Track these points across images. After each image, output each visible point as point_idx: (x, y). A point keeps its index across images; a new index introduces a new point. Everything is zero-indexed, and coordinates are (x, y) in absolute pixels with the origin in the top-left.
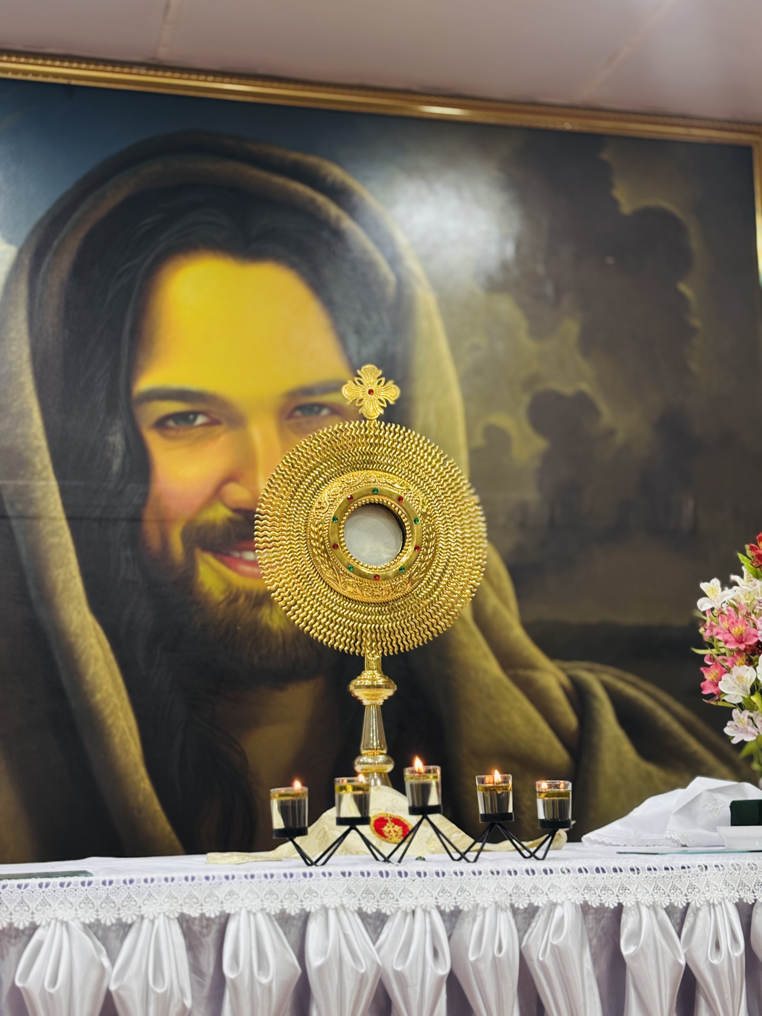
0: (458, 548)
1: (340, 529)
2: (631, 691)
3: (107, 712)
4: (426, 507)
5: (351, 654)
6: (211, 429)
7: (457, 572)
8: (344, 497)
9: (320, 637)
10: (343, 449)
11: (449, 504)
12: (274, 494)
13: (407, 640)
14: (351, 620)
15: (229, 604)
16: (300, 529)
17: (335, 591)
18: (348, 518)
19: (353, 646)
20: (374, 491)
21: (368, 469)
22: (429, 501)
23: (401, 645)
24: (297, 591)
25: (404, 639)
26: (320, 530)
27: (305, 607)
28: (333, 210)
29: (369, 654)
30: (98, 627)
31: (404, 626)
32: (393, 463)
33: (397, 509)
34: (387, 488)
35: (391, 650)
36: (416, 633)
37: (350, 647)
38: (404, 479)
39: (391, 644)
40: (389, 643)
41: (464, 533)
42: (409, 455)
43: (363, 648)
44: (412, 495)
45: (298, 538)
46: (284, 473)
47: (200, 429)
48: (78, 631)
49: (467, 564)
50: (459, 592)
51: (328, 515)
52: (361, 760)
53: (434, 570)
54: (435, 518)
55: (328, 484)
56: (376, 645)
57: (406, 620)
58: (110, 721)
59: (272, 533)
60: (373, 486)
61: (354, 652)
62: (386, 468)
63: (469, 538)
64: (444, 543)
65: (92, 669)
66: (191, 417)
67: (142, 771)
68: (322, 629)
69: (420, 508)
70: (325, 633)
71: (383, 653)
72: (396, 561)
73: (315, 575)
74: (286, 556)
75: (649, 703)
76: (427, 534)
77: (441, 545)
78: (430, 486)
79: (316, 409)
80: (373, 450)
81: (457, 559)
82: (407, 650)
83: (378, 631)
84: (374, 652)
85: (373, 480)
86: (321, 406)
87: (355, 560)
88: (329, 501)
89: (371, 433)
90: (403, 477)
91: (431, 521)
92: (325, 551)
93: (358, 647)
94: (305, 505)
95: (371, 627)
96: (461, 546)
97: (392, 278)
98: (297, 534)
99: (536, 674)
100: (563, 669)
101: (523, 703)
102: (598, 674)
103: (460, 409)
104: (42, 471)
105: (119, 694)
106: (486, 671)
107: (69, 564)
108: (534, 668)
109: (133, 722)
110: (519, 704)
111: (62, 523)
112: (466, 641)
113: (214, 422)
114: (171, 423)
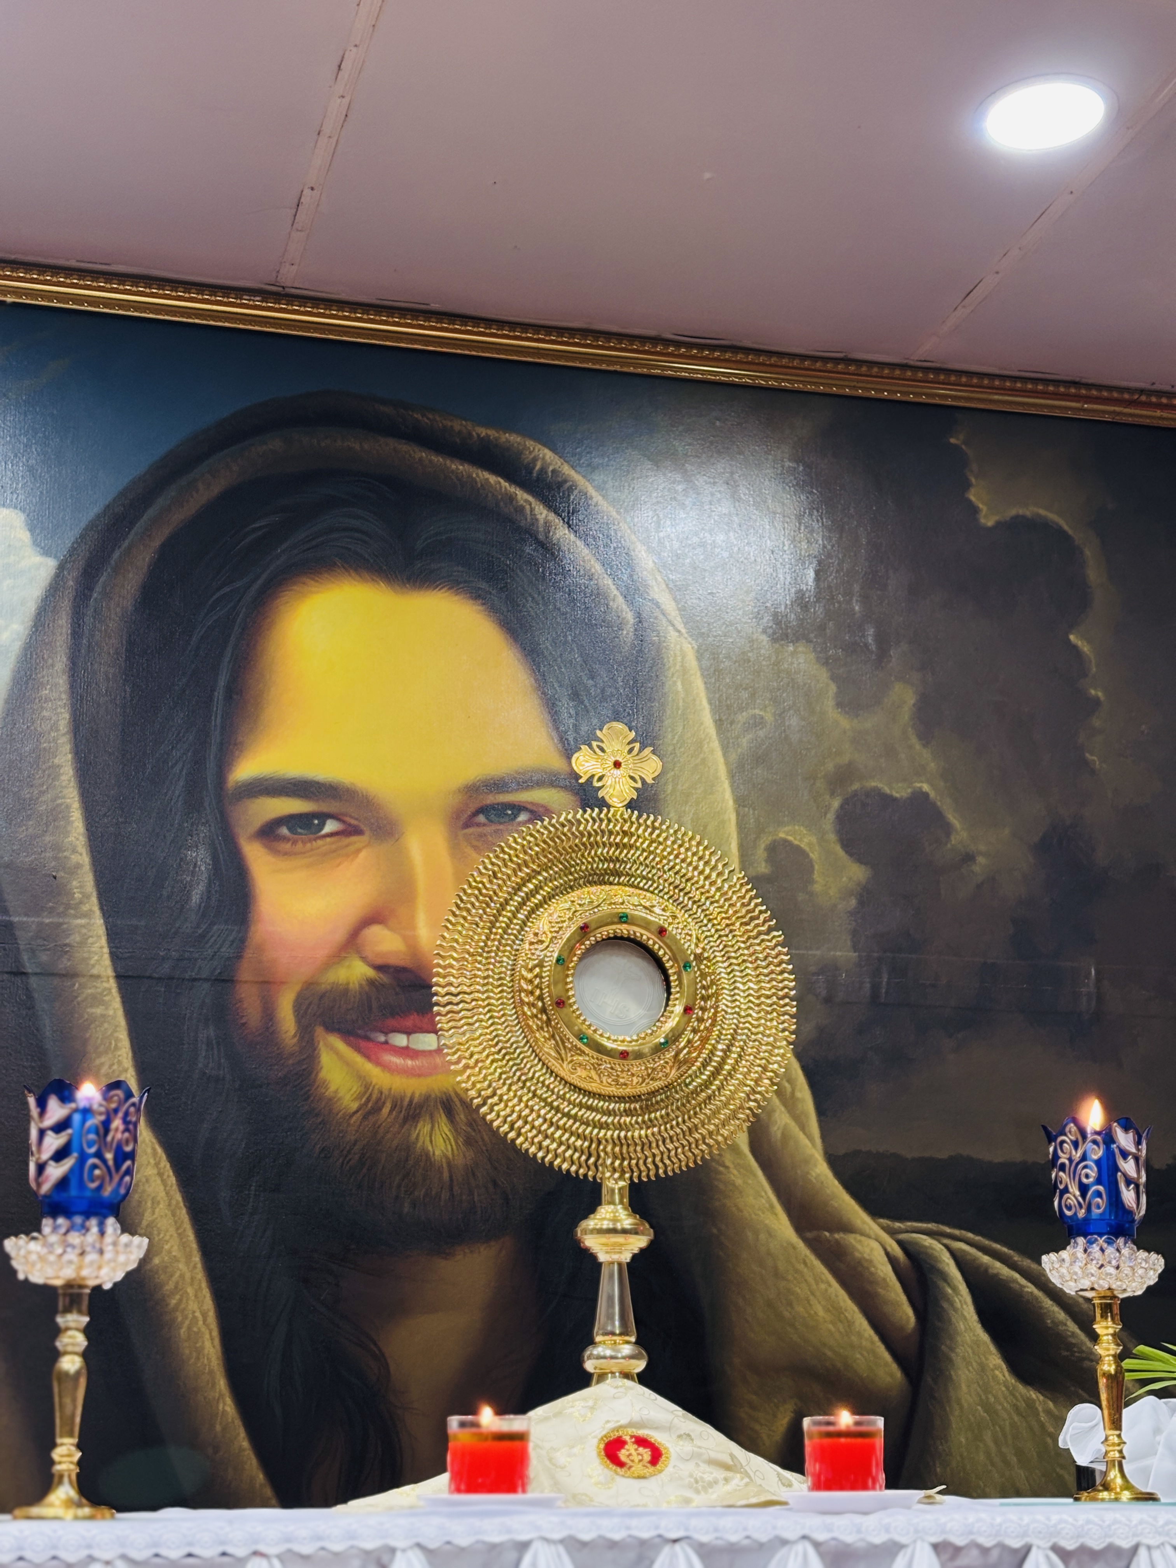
0: (751, 1012)
1: (567, 976)
2: (999, 1269)
3: (170, 1286)
4: (701, 945)
5: (581, 1177)
6: (346, 841)
7: (749, 1050)
8: (574, 928)
9: (533, 1150)
10: (574, 851)
11: (738, 941)
12: (465, 918)
13: (669, 1158)
14: (582, 1123)
15: (366, 1117)
16: (503, 975)
17: (557, 1076)
18: (581, 959)
19: (584, 1165)
20: (621, 917)
21: (611, 884)
22: (706, 937)
23: (660, 1165)
24: (497, 1074)
25: (665, 1156)
26: (536, 976)
27: (509, 1100)
29: (609, 1178)
30: (159, 1150)
31: (666, 1135)
32: (650, 875)
33: (656, 947)
34: (641, 914)
35: (644, 1174)
36: (684, 1147)
37: (580, 1166)
38: (668, 901)
39: (645, 1163)
40: (641, 1162)
41: (761, 988)
42: (676, 864)
43: (600, 1168)
44: (681, 926)
45: (500, 989)
46: (480, 885)
47: (328, 840)
49: (765, 1039)
50: (752, 1083)
51: (549, 954)
52: (595, 1352)
53: (713, 1046)
54: (714, 964)
55: (549, 906)
56: (621, 1164)
57: (668, 1126)
59: (459, 980)
60: (620, 910)
61: (586, 1175)
62: (639, 883)
63: (768, 997)
64: (729, 1004)
66: (316, 822)
67: (222, 1384)
68: (536, 1136)
69: (693, 947)
70: (540, 1143)
71: (631, 1178)
72: (655, 1029)
73: (526, 1049)
74: (482, 1017)
75: (1030, 1288)
76: (703, 987)
77: (724, 1007)
78: (707, 912)
79: (509, 812)
80: (620, 853)
81: (749, 1030)
82: (670, 1174)
83: (623, 1141)
84: (617, 1175)
85: (621, 901)
87: (590, 1026)
88: (551, 932)
89: (618, 828)
90: (666, 897)
91: (709, 967)
92: (544, 1010)
93: (593, 1168)
94: (512, 937)
95: (612, 1135)
96: (756, 1008)
97: (629, 617)
98: (500, 982)
99: (851, 1239)
100: (892, 1232)
101: (830, 1286)
102: (947, 1241)
103: (731, 817)
104: (81, 903)
105: (188, 1257)
106: (770, 1234)
107: (117, 1048)
108: (847, 1228)
109: (208, 1303)
110: (823, 1286)
111: (112, 984)
112: (739, 1182)
113: (351, 830)
114: (284, 831)
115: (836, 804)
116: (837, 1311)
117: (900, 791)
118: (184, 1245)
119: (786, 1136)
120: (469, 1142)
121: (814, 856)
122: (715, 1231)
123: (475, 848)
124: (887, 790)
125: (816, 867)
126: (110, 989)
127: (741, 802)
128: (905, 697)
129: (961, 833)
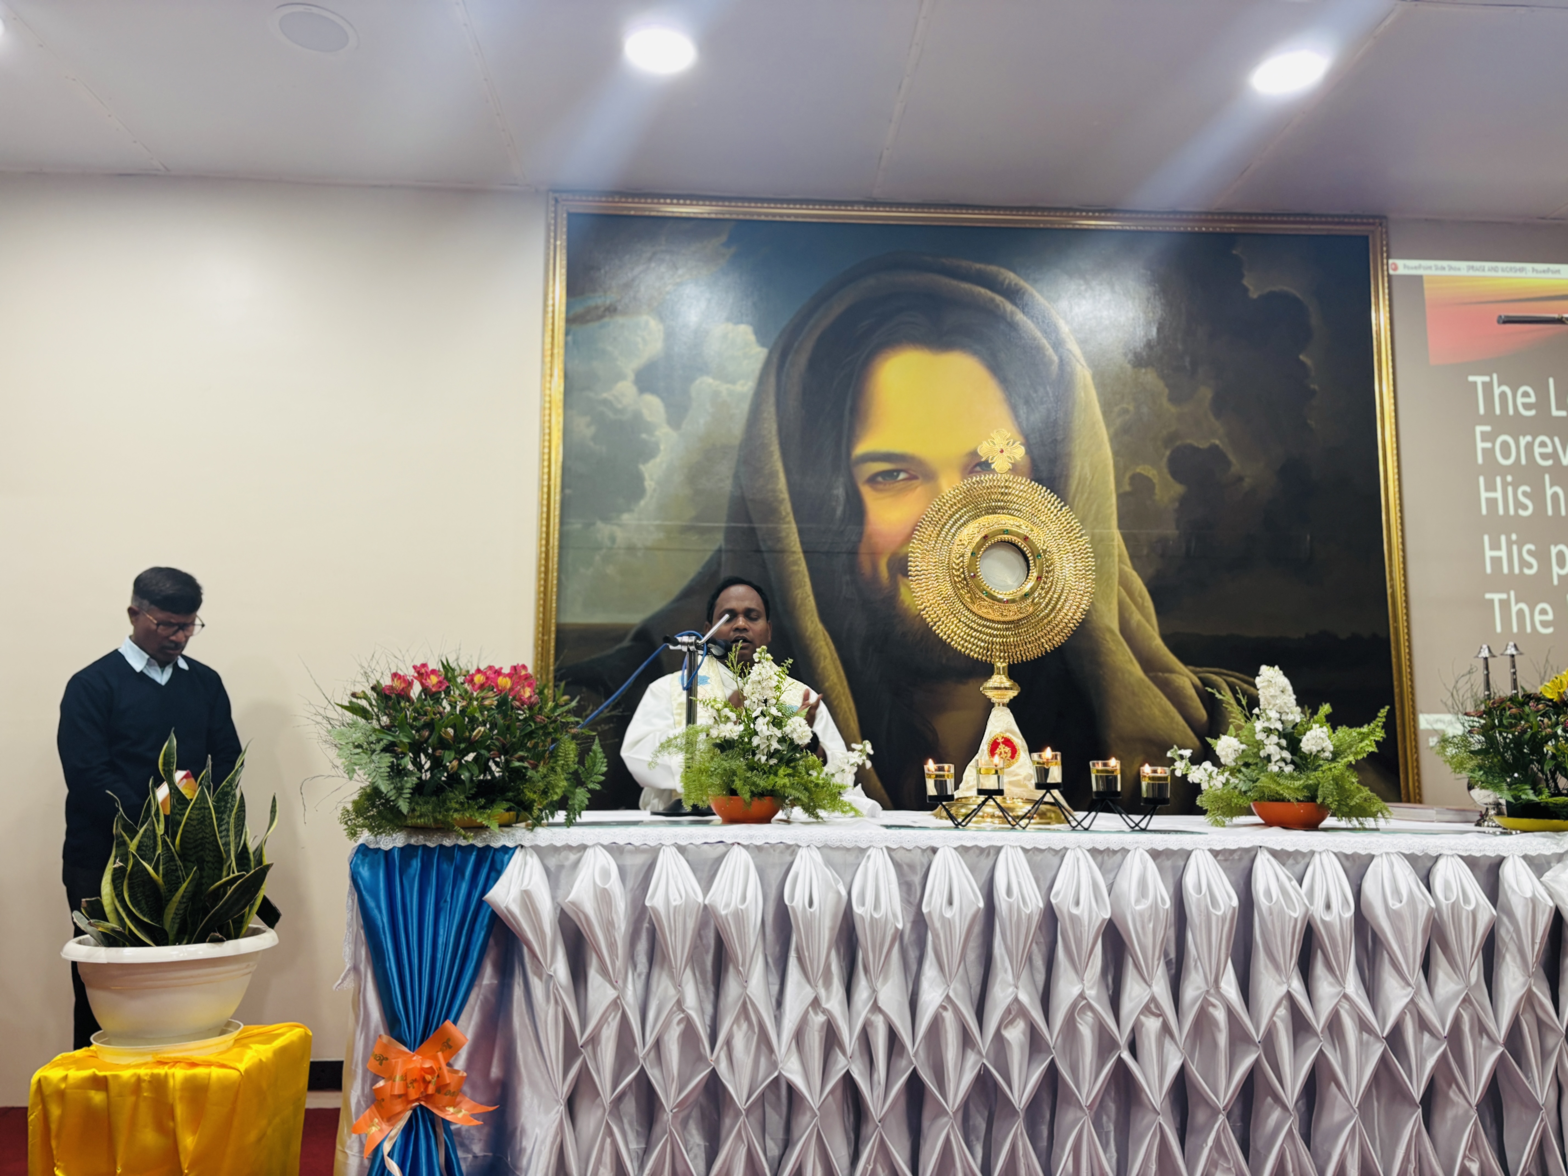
1: (977, 562)
6: (911, 482)
8: (980, 537)
17: (971, 611)
18: (984, 553)
19: (985, 655)
20: (1005, 531)
21: (999, 513)
26: (961, 562)
29: (998, 662)
30: (826, 634)
34: (1015, 529)
39: (1016, 655)
40: (1014, 654)
43: (993, 657)
47: (902, 483)
48: (812, 636)
51: (967, 550)
60: (1004, 527)
65: (822, 665)
66: (895, 474)
68: (961, 641)
70: (963, 644)
72: (1021, 588)
84: (1001, 660)
85: (1004, 522)
87: (988, 586)
88: (968, 539)
92: (965, 579)
95: (1000, 640)
97: (1056, 359)
99: (1173, 677)
100: (1195, 673)
101: (1161, 699)
102: (1225, 677)
103: (1110, 462)
104: (785, 517)
105: (842, 683)
106: (1131, 674)
107: (805, 586)
108: (1171, 671)
109: (852, 704)
110: (1158, 700)
111: (801, 556)
112: (1114, 648)
113: (912, 478)
114: (880, 479)
115: (1168, 453)
116: (1166, 713)
117: (1203, 445)
119: (1139, 624)
121: (1156, 480)
122: (1101, 672)
124: (1196, 444)
125: (1157, 487)
126: (801, 559)
127: (1116, 454)
128: (1206, 393)
129: (1236, 465)
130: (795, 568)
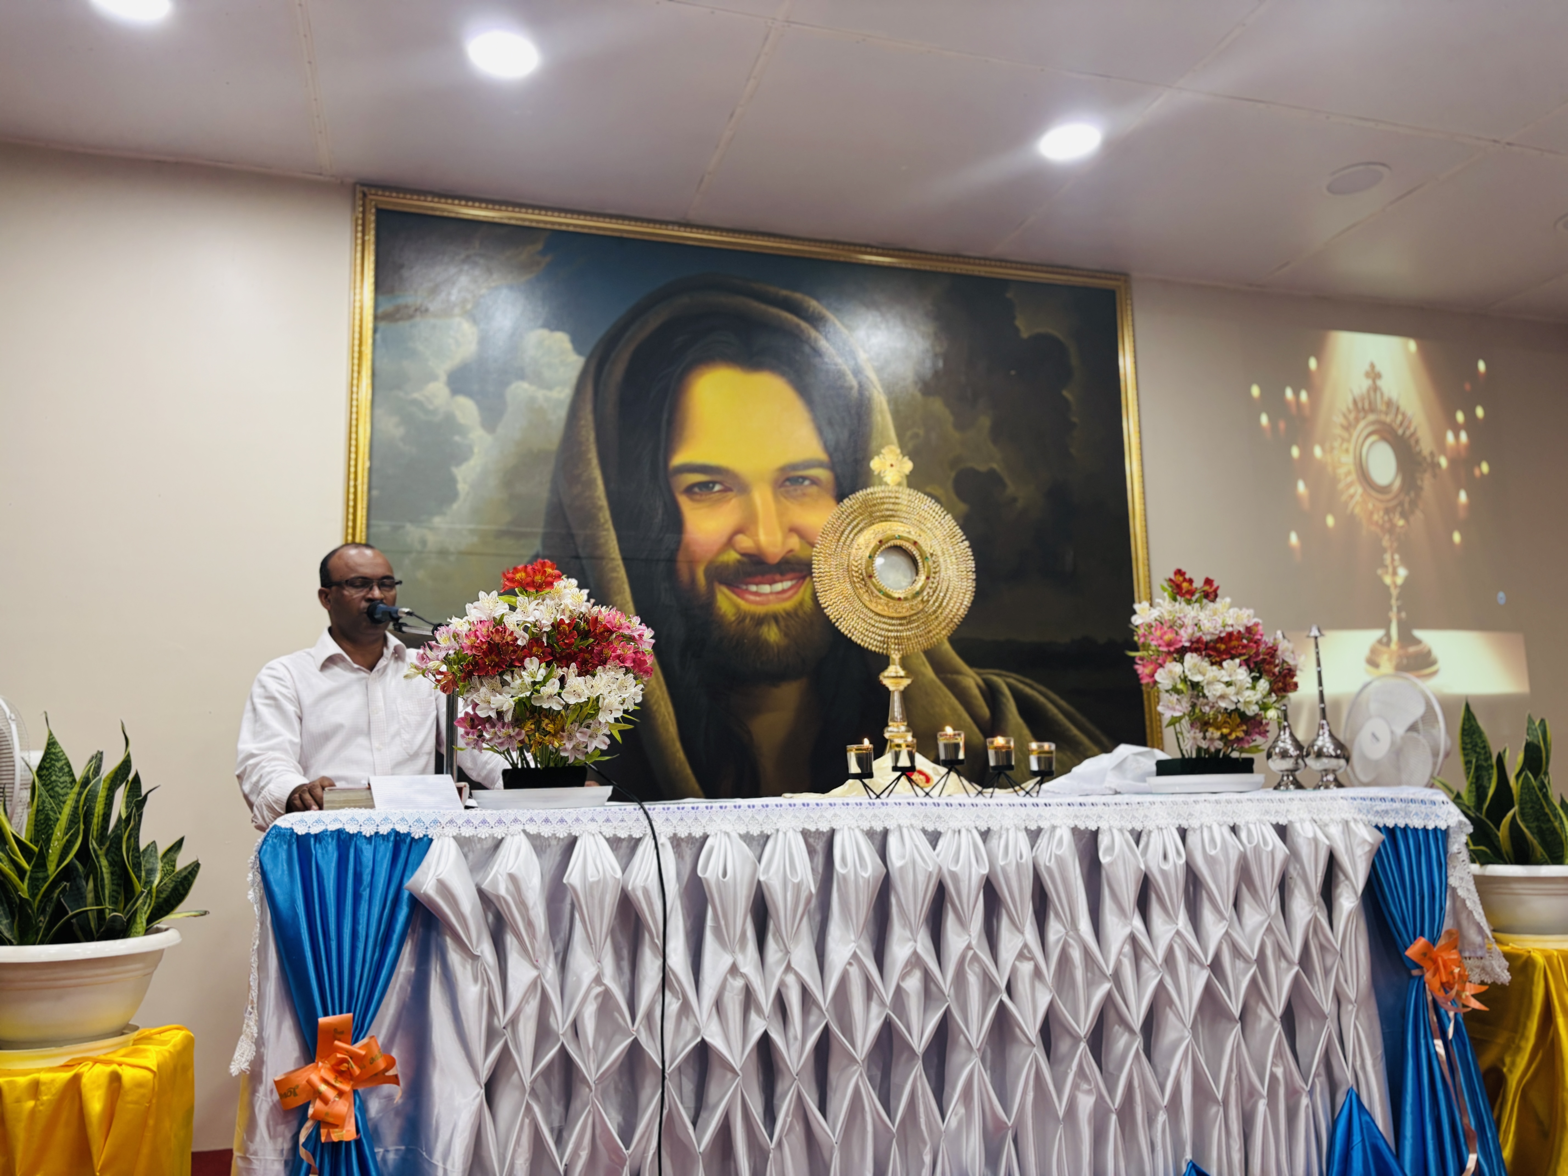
0: (954, 578)
1: (873, 563)
2: (1028, 690)
3: (653, 701)
4: (931, 549)
6: (725, 494)
7: (954, 596)
8: (877, 541)
10: (874, 506)
11: (948, 546)
13: (919, 644)
14: (880, 630)
15: (739, 623)
16: (844, 564)
17: (869, 609)
18: (879, 556)
20: (897, 537)
21: (891, 521)
22: (934, 544)
24: (843, 608)
26: (859, 564)
27: (848, 620)
28: (813, 333)
29: (893, 654)
31: (917, 634)
32: (908, 517)
33: (912, 550)
34: (905, 535)
36: (926, 640)
41: (959, 568)
42: (920, 511)
43: (889, 650)
44: (924, 541)
45: (843, 570)
47: (717, 494)
49: (961, 590)
51: (864, 554)
53: (938, 593)
54: (938, 557)
55: (863, 532)
56: (899, 648)
57: (918, 630)
58: (655, 708)
59: (825, 567)
60: (896, 534)
62: (904, 520)
66: (711, 485)
67: (678, 745)
68: (860, 635)
69: (928, 549)
72: (912, 587)
73: (855, 597)
75: (1042, 699)
76: (933, 568)
77: (943, 576)
78: (934, 534)
79: (801, 480)
80: (894, 507)
81: (954, 587)
83: (899, 638)
84: (896, 652)
85: (894, 529)
86: (804, 478)
87: (884, 586)
88: (865, 543)
90: (916, 527)
91: (935, 559)
92: (863, 579)
93: (884, 649)
94: (847, 547)
95: (894, 635)
96: (957, 577)
97: (855, 383)
98: (842, 567)
99: (960, 678)
100: (979, 674)
101: (951, 699)
102: (1004, 678)
104: (604, 523)
105: (661, 688)
106: (924, 675)
107: (624, 592)
108: (959, 673)
109: (671, 709)
110: (948, 699)
111: (619, 562)
113: (726, 490)
114: (696, 490)
115: (953, 474)
117: (983, 468)
118: (658, 682)
120: (786, 635)
123: (786, 498)
124: (977, 467)
126: (618, 566)
128: (985, 422)
129: (1011, 489)
130: (614, 575)
